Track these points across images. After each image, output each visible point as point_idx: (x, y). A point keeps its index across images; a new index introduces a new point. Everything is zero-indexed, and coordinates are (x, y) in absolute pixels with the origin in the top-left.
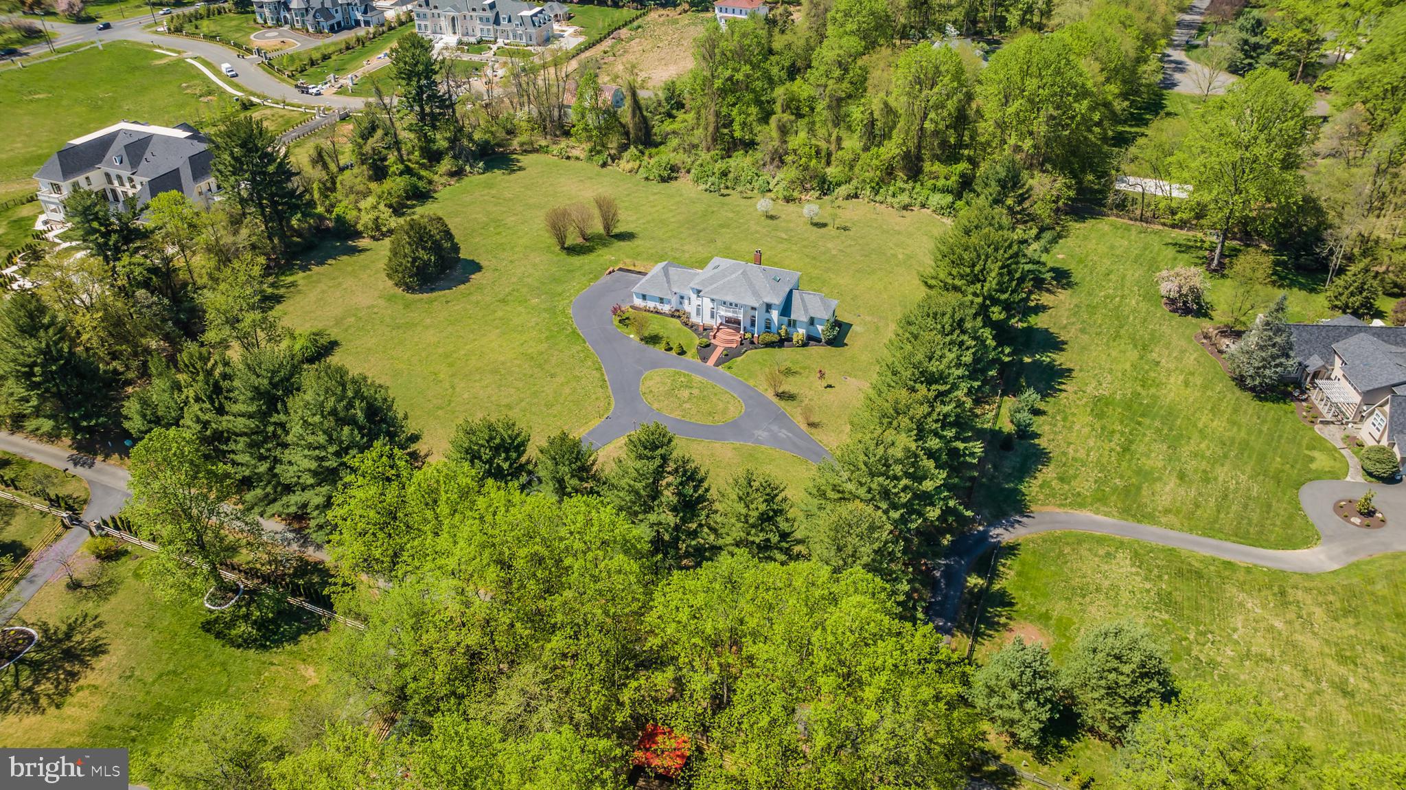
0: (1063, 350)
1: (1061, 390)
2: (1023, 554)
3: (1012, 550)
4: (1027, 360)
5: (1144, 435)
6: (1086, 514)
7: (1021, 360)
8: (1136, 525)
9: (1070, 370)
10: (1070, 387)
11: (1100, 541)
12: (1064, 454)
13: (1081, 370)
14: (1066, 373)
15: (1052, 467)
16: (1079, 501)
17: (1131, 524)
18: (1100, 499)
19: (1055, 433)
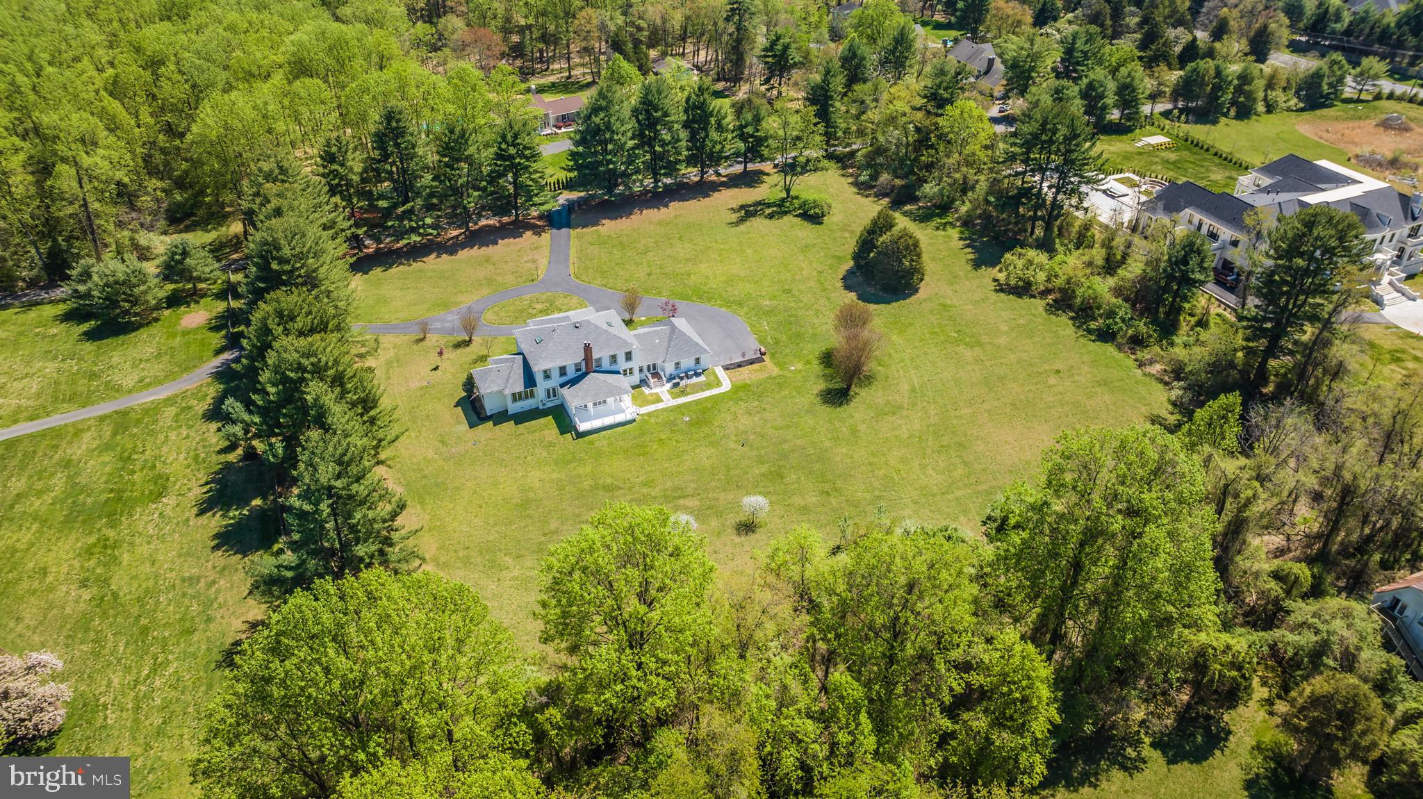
0: (216, 536)
1: (207, 483)
2: (211, 353)
3: (218, 352)
4: (257, 502)
5: (106, 483)
6: (163, 395)
7: (264, 498)
8: (117, 408)
9: (202, 512)
10: (197, 492)
11: (149, 384)
12: (190, 427)
13: (188, 520)
14: (205, 508)
15: (201, 412)
16: (170, 401)
17: (122, 407)
18: (152, 411)
19: (203, 440)
